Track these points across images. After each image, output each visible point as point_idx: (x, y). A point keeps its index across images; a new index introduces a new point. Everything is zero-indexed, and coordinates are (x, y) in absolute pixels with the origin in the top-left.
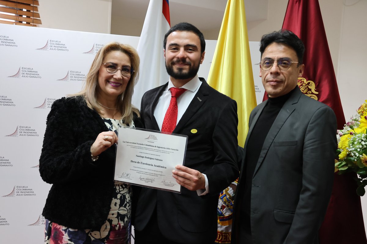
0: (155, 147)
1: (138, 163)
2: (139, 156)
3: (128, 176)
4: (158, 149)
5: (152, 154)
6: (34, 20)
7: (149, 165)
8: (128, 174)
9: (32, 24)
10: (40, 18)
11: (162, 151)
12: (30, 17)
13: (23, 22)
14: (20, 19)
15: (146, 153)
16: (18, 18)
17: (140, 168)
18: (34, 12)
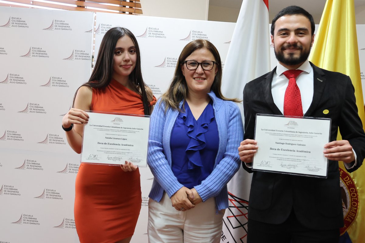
0: (296, 132)
1: (278, 149)
2: (279, 143)
3: (268, 164)
4: (300, 134)
5: (293, 140)
6: (136, 10)
7: (291, 151)
8: (267, 162)
9: (134, 14)
10: (141, 8)
11: (304, 136)
12: (132, 7)
13: (126, 13)
14: (124, 9)
15: (287, 140)
16: (121, 8)
17: (281, 155)
18: (137, 2)
